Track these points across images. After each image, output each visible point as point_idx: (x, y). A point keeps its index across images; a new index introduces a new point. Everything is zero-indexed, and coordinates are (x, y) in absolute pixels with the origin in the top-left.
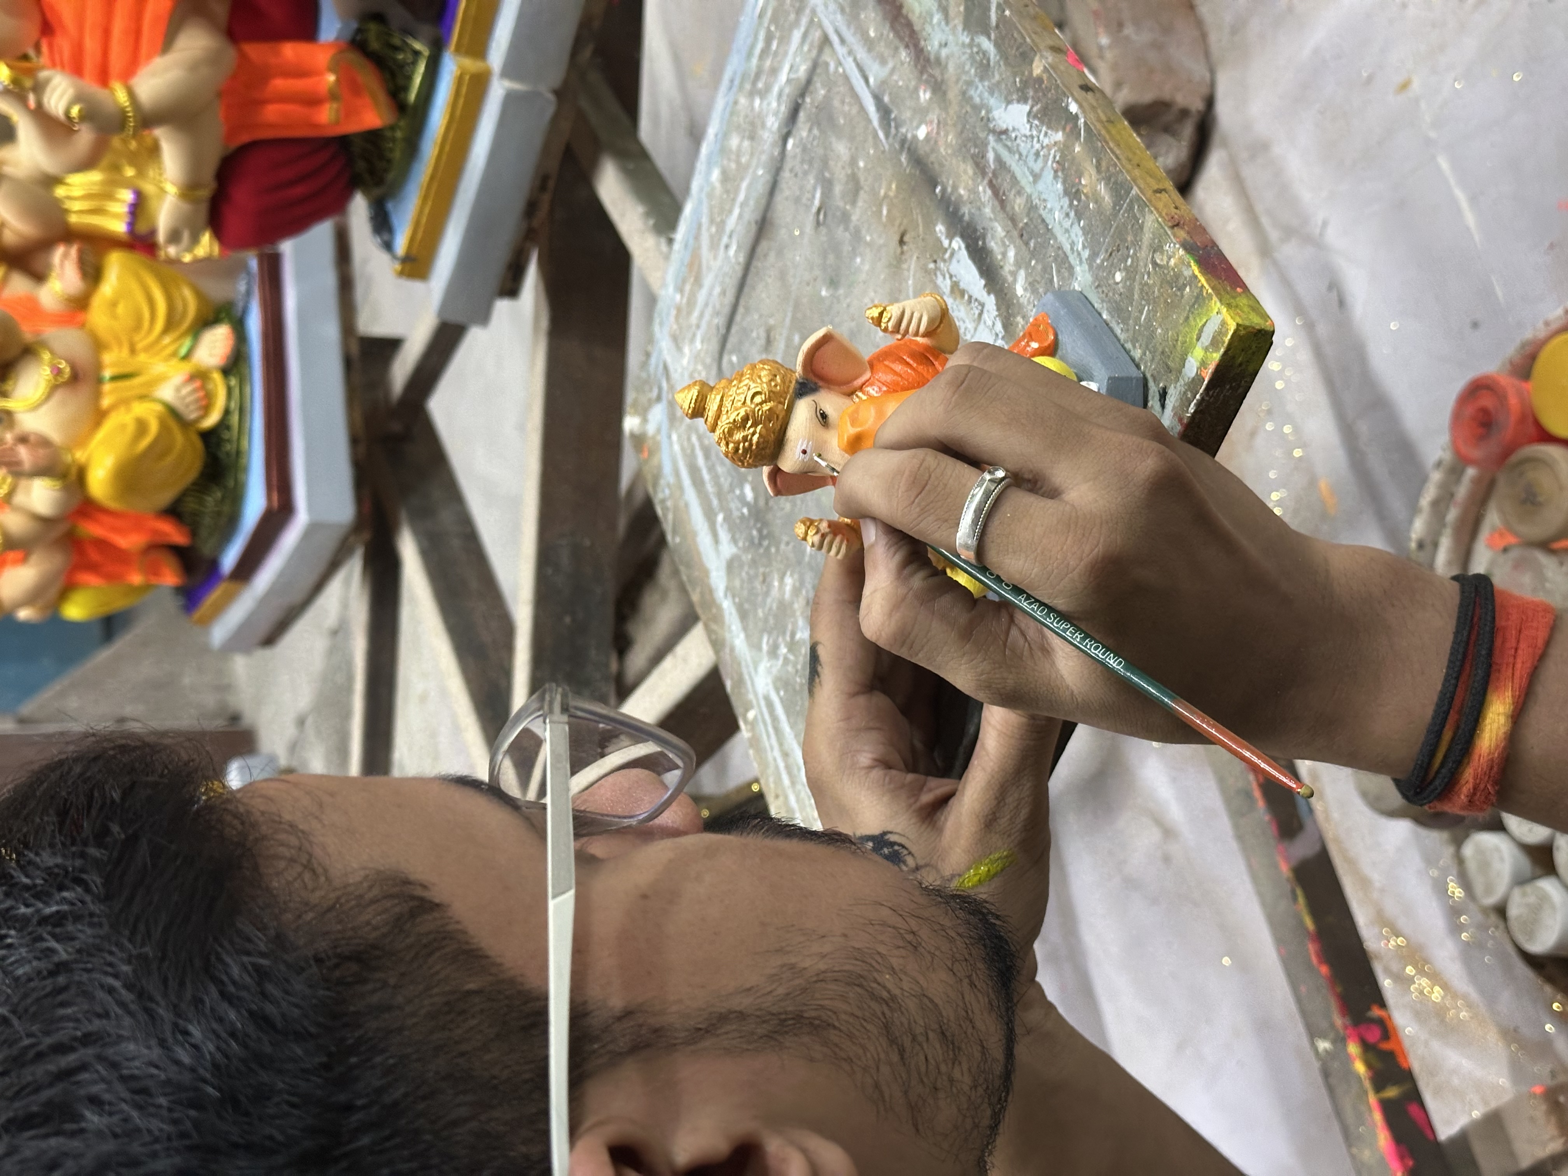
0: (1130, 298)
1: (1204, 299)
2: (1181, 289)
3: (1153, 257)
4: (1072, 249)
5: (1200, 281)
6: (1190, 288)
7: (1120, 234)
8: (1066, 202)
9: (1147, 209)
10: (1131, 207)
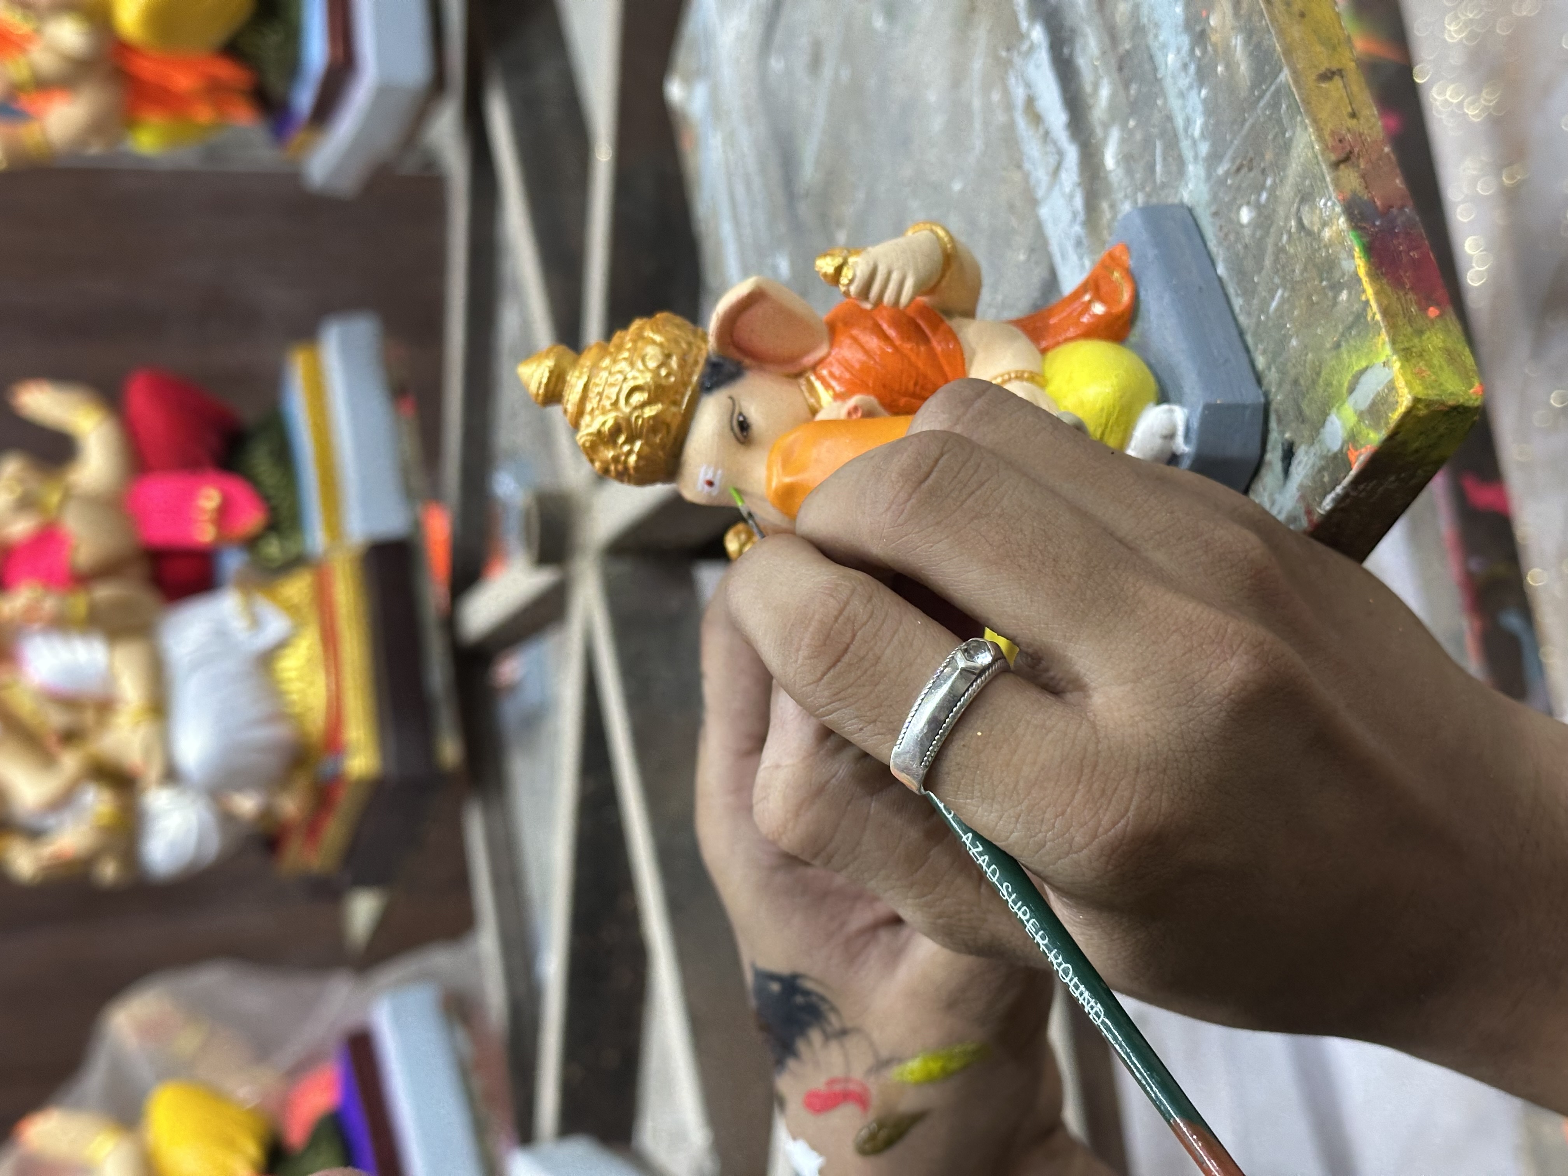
0: (1259, 259)
1: (1366, 324)
2: (1336, 287)
3: (1298, 210)
4: (1186, 130)
5: (1364, 291)
6: (1350, 294)
7: (1256, 139)
8: (1185, 41)
9: (1299, 118)
10: (1275, 105)
